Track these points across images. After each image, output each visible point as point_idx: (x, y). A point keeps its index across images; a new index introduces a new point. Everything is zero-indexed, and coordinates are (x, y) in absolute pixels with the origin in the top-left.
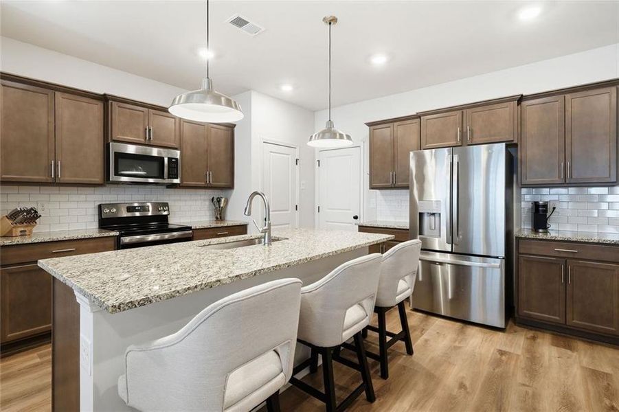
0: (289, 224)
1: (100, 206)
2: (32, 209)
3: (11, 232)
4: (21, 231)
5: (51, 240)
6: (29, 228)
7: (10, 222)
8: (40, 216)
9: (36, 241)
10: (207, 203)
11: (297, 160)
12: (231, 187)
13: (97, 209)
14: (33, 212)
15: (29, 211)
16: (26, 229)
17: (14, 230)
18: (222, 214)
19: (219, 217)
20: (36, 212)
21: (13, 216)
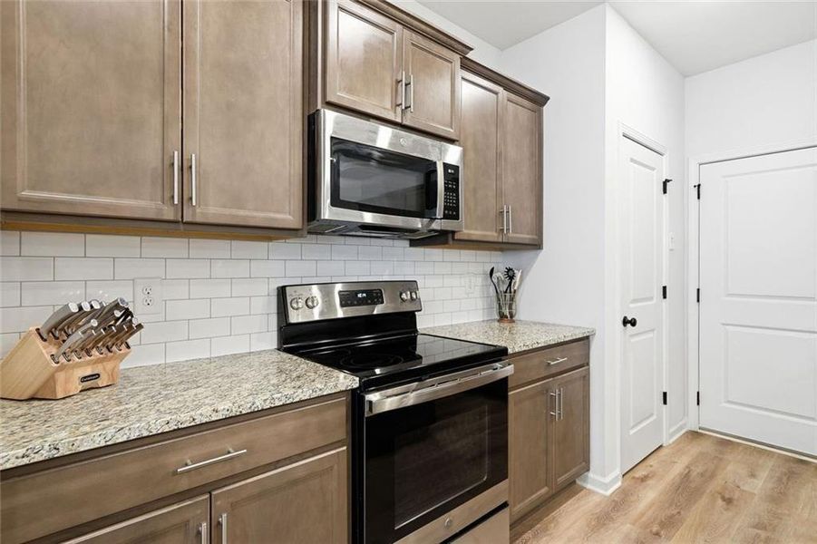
0: (653, 330)
1: (282, 291)
2: (117, 306)
3: (51, 380)
4: (84, 379)
5: (173, 427)
6: (109, 365)
7: (46, 350)
8: (140, 326)
9: (121, 438)
10: (479, 281)
11: (665, 183)
12: (537, 245)
13: (274, 300)
14: (118, 314)
15: (105, 315)
16: (98, 369)
17: (61, 377)
18: (514, 307)
19: (507, 312)
20: (127, 313)
21: (59, 329)
